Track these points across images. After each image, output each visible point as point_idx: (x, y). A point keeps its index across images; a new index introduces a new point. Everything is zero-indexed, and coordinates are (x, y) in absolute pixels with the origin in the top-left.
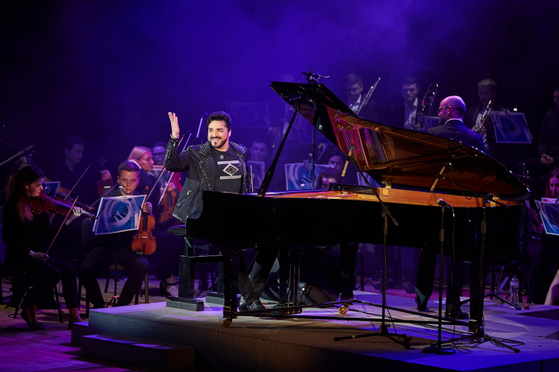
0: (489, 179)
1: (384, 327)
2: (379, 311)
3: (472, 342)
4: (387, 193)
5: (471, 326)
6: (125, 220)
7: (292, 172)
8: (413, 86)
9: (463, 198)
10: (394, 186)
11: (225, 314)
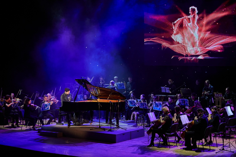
0: (119, 96)
1: (100, 127)
2: (99, 123)
3: (117, 128)
4: (99, 100)
5: (116, 125)
6: (47, 108)
7: (79, 96)
8: (102, 78)
9: (114, 100)
10: (100, 99)
11: (68, 126)
